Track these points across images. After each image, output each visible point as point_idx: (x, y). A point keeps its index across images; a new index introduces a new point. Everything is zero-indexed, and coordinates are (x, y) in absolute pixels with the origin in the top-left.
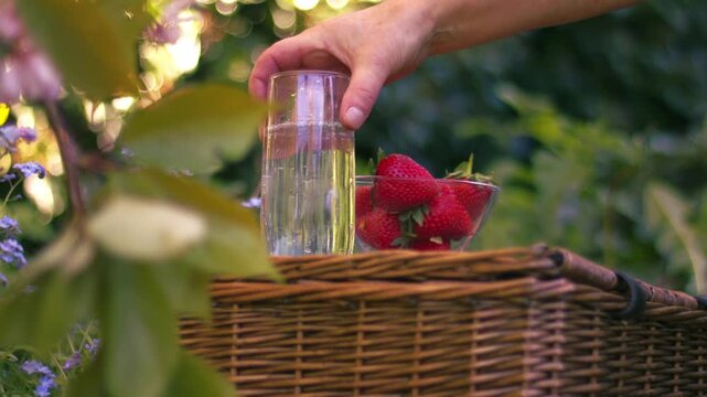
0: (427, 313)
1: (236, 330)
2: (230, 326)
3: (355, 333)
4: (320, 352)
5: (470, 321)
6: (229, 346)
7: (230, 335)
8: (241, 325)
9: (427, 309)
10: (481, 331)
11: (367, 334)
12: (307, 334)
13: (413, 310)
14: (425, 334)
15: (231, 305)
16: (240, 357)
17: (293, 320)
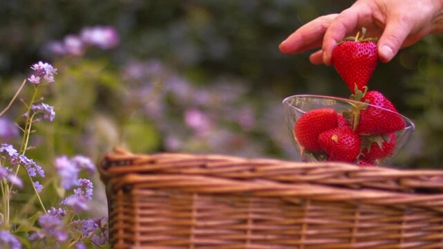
0: (363, 214)
1: (195, 214)
2: (190, 211)
3: (301, 225)
4: (270, 237)
5: (400, 223)
6: (189, 227)
7: (190, 218)
8: (199, 210)
9: (364, 211)
10: (408, 231)
11: (311, 226)
12: (256, 221)
13: (351, 210)
14: (361, 229)
15: (191, 194)
16: (198, 236)
17: (245, 210)
